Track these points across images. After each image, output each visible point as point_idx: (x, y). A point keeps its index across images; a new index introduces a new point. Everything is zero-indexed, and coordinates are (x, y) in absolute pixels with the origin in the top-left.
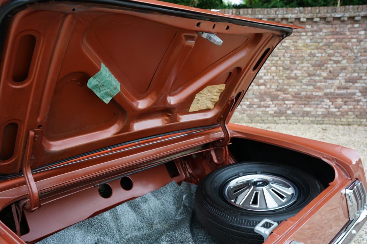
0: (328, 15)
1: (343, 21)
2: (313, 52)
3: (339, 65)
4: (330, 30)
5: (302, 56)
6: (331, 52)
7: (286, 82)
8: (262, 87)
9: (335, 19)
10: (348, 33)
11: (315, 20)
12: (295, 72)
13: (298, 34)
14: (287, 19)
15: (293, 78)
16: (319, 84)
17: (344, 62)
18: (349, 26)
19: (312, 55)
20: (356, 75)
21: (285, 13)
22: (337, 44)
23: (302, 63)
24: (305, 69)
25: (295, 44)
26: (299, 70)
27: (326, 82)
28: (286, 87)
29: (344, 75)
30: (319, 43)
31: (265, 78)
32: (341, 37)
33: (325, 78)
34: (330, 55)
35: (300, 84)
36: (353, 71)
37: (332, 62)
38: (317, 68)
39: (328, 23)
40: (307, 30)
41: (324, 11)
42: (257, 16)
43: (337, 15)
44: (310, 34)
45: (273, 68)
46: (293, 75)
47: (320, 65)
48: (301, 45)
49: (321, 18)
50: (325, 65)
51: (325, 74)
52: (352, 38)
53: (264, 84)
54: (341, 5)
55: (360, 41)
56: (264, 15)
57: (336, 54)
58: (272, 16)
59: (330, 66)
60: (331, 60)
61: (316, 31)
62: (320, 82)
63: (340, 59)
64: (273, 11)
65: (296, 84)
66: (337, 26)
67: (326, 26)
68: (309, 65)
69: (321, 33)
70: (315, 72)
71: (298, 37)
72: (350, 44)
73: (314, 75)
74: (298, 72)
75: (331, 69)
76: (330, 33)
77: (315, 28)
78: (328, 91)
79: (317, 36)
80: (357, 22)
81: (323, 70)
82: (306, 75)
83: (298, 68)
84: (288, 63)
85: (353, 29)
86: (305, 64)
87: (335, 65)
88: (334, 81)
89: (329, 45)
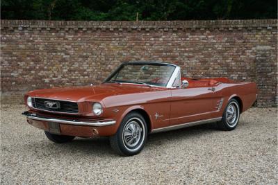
0: (128, 27)
1: (139, 31)
2: (121, 52)
4: (131, 37)
5: (113, 55)
6: (133, 52)
7: (103, 73)
8: (86, 77)
9: (133, 29)
10: (143, 39)
11: (120, 29)
12: (109, 66)
14: (100, 29)
15: (108, 71)
16: (126, 75)
17: (142, 59)
18: (143, 34)
19: (121, 54)
21: (98, 24)
22: (137, 47)
23: (114, 60)
24: (116, 64)
25: (108, 46)
27: (131, 74)
30: (124, 46)
31: (88, 70)
32: (139, 42)
33: (131, 71)
34: (133, 54)
39: (129, 32)
40: (115, 37)
41: (125, 24)
42: (79, 27)
43: (134, 27)
44: (118, 39)
45: (93, 63)
46: (108, 68)
48: (112, 47)
49: (124, 29)
52: (146, 43)
53: (88, 75)
54: (139, 20)
55: (151, 45)
56: (84, 25)
57: (137, 54)
58: (90, 27)
61: (122, 37)
62: (127, 73)
63: (140, 57)
64: (90, 23)
66: (136, 34)
67: (128, 34)
68: (119, 61)
69: (125, 39)
71: (110, 42)
72: (145, 47)
76: (131, 39)
77: (121, 35)
79: (123, 41)
80: (148, 32)
83: (111, 64)
84: (103, 59)
85: (146, 37)
86: (116, 61)
89: (131, 47)
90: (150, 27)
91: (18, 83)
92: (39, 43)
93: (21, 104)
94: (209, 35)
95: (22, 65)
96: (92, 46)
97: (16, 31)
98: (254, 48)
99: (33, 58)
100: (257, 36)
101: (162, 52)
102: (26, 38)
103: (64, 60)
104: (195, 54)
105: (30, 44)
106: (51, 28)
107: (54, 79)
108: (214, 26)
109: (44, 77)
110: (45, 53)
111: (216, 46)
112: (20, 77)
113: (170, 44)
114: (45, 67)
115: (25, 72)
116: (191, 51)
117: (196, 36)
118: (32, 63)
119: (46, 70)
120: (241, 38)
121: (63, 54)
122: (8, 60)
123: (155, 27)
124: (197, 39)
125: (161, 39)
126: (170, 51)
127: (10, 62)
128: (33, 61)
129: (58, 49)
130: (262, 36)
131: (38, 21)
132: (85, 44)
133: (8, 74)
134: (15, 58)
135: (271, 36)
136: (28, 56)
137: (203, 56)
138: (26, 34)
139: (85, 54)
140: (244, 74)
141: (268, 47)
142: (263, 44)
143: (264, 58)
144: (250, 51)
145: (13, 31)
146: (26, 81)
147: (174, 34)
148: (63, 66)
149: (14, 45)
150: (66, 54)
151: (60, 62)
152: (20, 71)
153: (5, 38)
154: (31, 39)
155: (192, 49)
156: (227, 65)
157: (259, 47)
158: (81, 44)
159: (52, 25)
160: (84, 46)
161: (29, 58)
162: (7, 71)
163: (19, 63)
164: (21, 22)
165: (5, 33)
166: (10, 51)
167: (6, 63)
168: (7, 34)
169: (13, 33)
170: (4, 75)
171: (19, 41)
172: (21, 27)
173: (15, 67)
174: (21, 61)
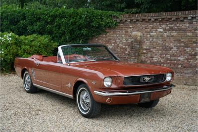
91: (184, 67)
93: (185, 84)
95: (188, 50)
97: (185, 21)
102: (194, 27)
112: (186, 61)
115: (190, 57)
122: (177, 46)
127: (178, 48)
133: (176, 58)
134: (183, 44)
138: (194, 23)
145: (182, 21)
146: (191, 65)
149: (182, 33)
152: (186, 56)
153: (176, 28)
161: (195, 45)
162: (175, 56)
163: (186, 49)
164: (190, 12)
165: (176, 23)
166: (179, 38)
167: (175, 49)
168: (178, 24)
169: (183, 23)
170: (173, 58)
171: (187, 29)
172: (190, 16)
173: (182, 52)
174: (188, 47)
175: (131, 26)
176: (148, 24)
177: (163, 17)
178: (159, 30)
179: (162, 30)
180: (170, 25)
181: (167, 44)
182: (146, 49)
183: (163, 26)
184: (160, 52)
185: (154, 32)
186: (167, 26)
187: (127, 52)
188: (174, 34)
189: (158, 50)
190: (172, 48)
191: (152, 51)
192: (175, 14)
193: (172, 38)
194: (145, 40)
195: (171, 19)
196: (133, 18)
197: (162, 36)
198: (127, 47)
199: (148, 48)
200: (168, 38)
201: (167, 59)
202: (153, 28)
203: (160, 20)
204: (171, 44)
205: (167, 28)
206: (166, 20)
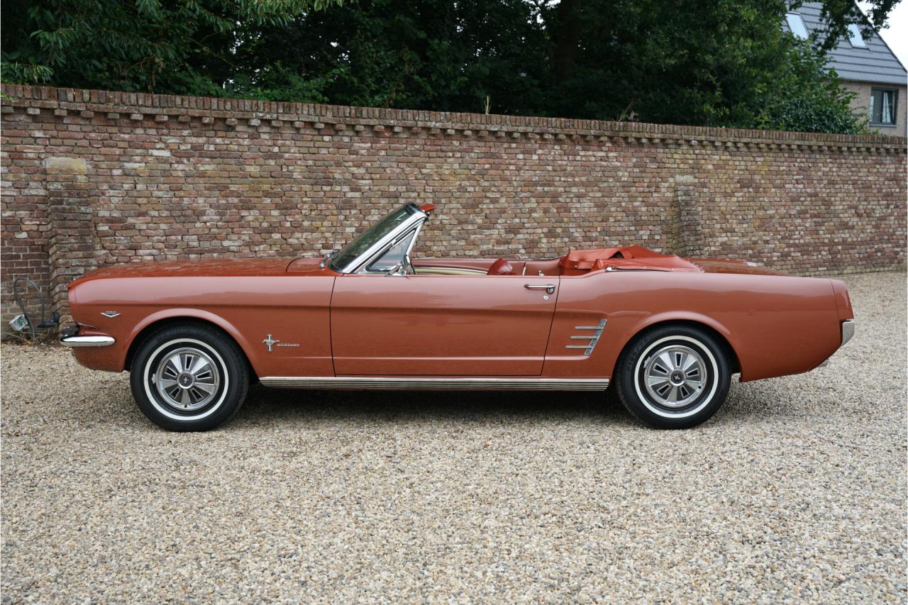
0: (483, 127)
1: (498, 138)
2: (463, 183)
3: (497, 205)
4: (484, 149)
5: (450, 191)
6: (487, 184)
9: (490, 133)
10: (505, 156)
11: (466, 133)
12: (441, 217)
13: (442, 154)
14: (428, 129)
15: (438, 228)
17: (503, 200)
18: (506, 145)
19: (462, 189)
20: (517, 220)
21: (427, 119)
22: (493, 172)
23: (450, 202)
24: (454, 211)
25: (439, 170)
26: (446, 214)
27: (481, 233)
28: (428, 243)
29: (504, 221)
30: (470, 170)
32: (497, 161)
33: (481, 227)
34: (485, 190)
35: (447, 237)
36: (514, 216)
37: (488, 201)
38: (469, 211)
39: (481, 138)
40: (454, 148)
42: (387, 122)
43: (493, 128)
44: (458, 155)
46: (438, 223)
47: (473, 206)
48: (447, 172)
49: (473, 131)
50: (480, 206)
51: (479, 221)
52: (510, 164)
54: (491, 112)
55: (518, 169)
56: (398, 120)
57: (493, 189)
58: (409, 123)
59: (486, 206)
60: (486, 197)
61: (465, 151)
62: (475, 234)
63: (498, 195)
64: (410, 114)
65: (442, 238)
66: (492, 144)
67: (479, 144)
68: (459, 206)
69: (473, 155)
70: (466, 216)
71: (443, 160)
72: (507, 173)
73: (467, 222)
74: (445, 217)
75: (488, 212)
76: (483, 155)
77: (465, 146)
78: (485, 247)
79: (467, 158)
80: (515, 140)
81: (477, 214)
82: (456, 222)
83: (445, 211)
85: (509, 151)
86: (454, 205)
87: (491, 206)
88: (491, 232)
89: (482, 174)
90: (522, 129)
92: (293, 161)
94: (610, 151)
95: (250, 218)
96: (408, 170)
97: (241, 128)
98: (671, 180)
99: (278, 200)
100: (676, 156)
101: (536, 184)
102: (264, 149)
103: (349, 204)
104: (589, 189)
105: (272, 162)
106: (326, 124)
107: (323, 252)
108: (622, 134)
109: (302, 247)
110: (307, 187)
111: (620, 174)
112: (246, 251)
113: (550, 168)
114: (306, 224)
115: (258, 238)
116: (582, 184)
117: (590, 153)
118: (275, 213)
119: (306, 231)
120: (654, 160)
121: (346, 189)
122: (218, 207)
123: (530, 129)
124: (593, 159)
125: (535, 157)
126: (550, 183)
127: (221, 211)
128: (277, 207)
129: (337, 176)
130: (683, 156)
131: (299, 105)
132: (394, 165)
133: (215, 242)
134: (236, 200)
135: (694, 156)
136: (267, 194)
137: (599, 195)
138: (263, 136)
139: (392, 189)
140: (658, 228)
141: (689, 179)
142: (682, 173)
143: (688, 198)
144: (666, 185)
145: (231, 128)
147: (556, 147)
148: (346, 219)
149: (232, 165)
150: (352, 190)
151: (340, 209)
152: (246, 235)
153: (212, 148)
154: (276, 150)
155: (584, 179)
156: (635, 212)
157: (679, 178)
158: (385, 165)
159: (329, 115)
160: (392, 169)
161: (268, 200)
162: (215, 237)
163: (244, 213)
164: (257, 105)
165: (212, 133)
166: (223, 181)
167: (211, 215)
168: (216, 136)
169: (233, 134)
170: (206, 245)
171: (245, 155)
172: (257, 117)
173: (233, 225)
174: (249, 209)
175: (38, 134)
176: (115, 130)
177: (174, 112)
178: (156, 153)
179: (166, 154)
180: (194, 140)
181: (186, 201)
182: (110, 221)
183: (172, 140)
184: (163, 226)
185: (138, 158)
186: (185, 143)
187: (24, 235)
188: (207, 167)
189: (156, 221)
190: (203, 213)
191: (132, 227)
192: (215, 107)
193: (201, 180)
194: (105, 187)
195: (200, 118)
196: (53, 103)
197: (166, 174)
198: (22, 213)
199: (115, 214)
200: (189, 180)
201: (190, 250)
202: (131, 144)
203: (166, 118)
204: (201, 200)
205: (182, 147)
206: (181, 123)
